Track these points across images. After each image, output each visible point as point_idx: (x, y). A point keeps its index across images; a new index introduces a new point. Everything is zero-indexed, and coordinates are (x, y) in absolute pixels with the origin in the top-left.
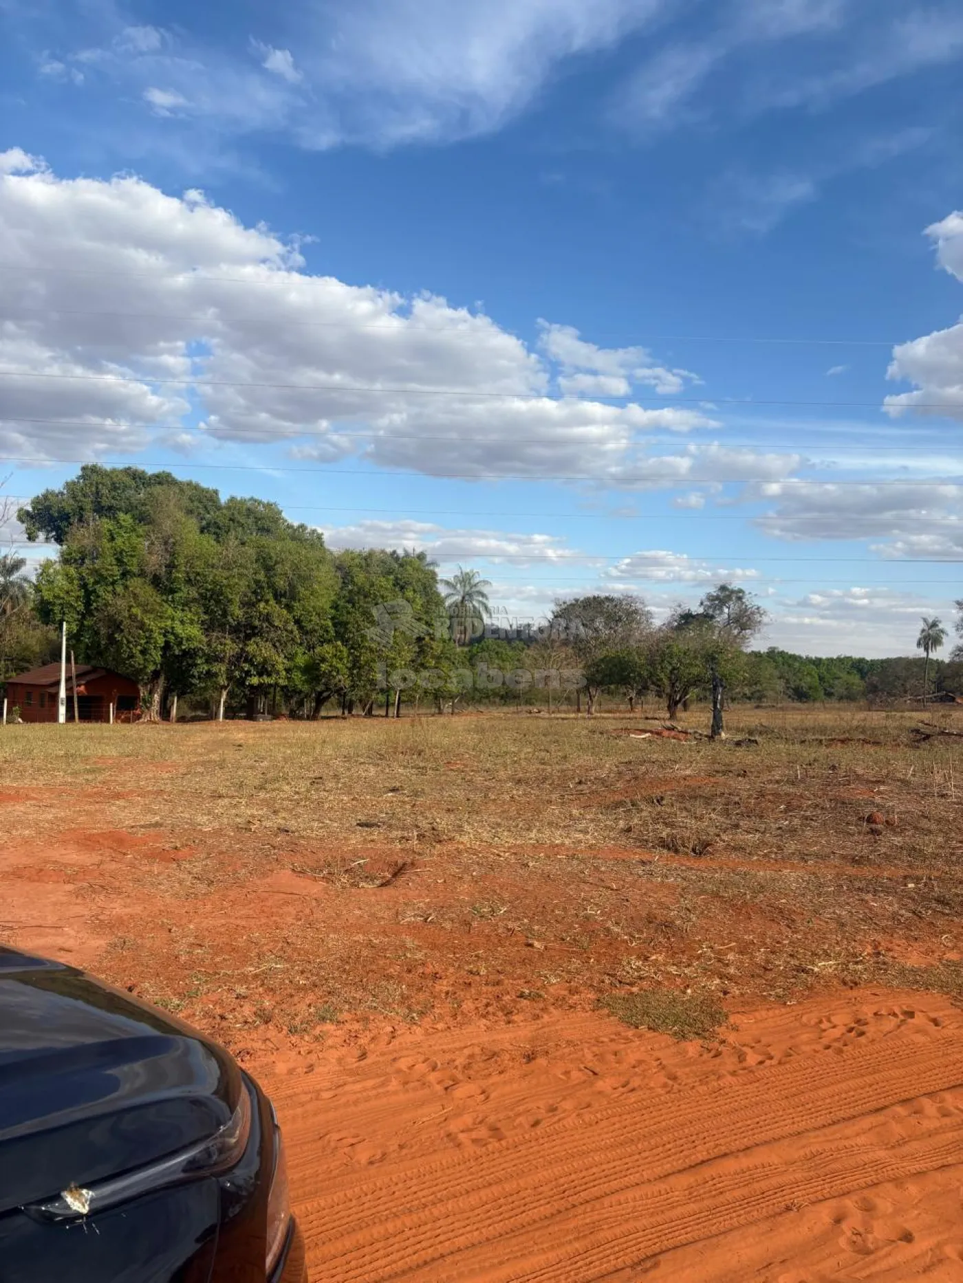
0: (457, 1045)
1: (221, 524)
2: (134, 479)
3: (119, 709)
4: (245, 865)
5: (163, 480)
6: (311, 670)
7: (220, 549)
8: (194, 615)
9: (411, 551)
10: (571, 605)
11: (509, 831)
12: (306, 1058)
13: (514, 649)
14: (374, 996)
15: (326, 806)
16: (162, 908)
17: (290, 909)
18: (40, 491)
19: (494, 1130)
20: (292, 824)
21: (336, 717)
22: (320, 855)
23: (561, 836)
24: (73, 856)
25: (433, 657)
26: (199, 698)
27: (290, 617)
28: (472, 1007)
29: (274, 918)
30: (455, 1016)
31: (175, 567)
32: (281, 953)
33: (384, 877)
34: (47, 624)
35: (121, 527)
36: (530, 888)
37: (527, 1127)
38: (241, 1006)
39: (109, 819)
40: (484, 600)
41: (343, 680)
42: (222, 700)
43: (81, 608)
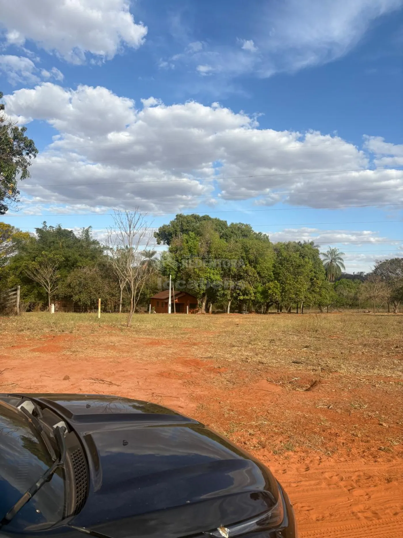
0: (352, 470)
1: (228, 234)
2: (195, 218)
3: (190, 308)
4: (247, 377)
5: (206, 218)
6: (264, 293)
7: (227, 244)
8: (218, 271)
9: (307, 241)
10: (384, 262)
11: (363, 369)
12: (282, 466)
13: (355, 283)
14: (309, 441)
15: (278, 353)
16: (216, 393)
17: (268, 398)
18: (161, 225)
19: (375, 513)
20: (264, 360)
21: (275, 313)
22: (278, 375)
23: (390, 372)
24: (180, 368)
25: (318, 287)
26: (219, 304)
27: (256, 271)
28: (356, 451)
29: (261, 401)
30: (348, 455)
31: (210, 252)
32: (266, 417)
33: (307, 387)
34: (164, 276)
35: (191, 238)
36: (378, 397)
37: (391, 514)
38: (252, 439)
39: (192, 354)
40: (342, 262)
41: (278, 298)
42: (229, 305)
43: (176, 270)
